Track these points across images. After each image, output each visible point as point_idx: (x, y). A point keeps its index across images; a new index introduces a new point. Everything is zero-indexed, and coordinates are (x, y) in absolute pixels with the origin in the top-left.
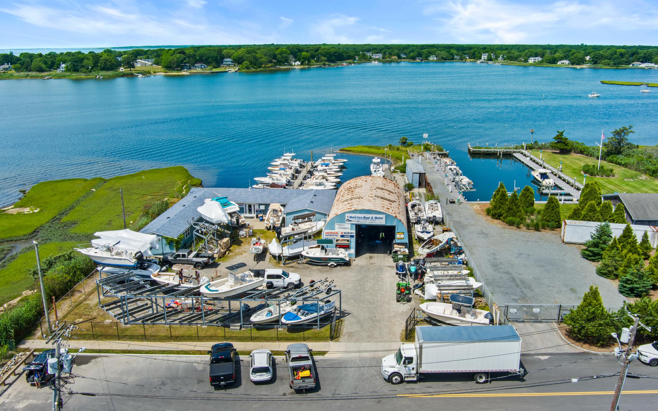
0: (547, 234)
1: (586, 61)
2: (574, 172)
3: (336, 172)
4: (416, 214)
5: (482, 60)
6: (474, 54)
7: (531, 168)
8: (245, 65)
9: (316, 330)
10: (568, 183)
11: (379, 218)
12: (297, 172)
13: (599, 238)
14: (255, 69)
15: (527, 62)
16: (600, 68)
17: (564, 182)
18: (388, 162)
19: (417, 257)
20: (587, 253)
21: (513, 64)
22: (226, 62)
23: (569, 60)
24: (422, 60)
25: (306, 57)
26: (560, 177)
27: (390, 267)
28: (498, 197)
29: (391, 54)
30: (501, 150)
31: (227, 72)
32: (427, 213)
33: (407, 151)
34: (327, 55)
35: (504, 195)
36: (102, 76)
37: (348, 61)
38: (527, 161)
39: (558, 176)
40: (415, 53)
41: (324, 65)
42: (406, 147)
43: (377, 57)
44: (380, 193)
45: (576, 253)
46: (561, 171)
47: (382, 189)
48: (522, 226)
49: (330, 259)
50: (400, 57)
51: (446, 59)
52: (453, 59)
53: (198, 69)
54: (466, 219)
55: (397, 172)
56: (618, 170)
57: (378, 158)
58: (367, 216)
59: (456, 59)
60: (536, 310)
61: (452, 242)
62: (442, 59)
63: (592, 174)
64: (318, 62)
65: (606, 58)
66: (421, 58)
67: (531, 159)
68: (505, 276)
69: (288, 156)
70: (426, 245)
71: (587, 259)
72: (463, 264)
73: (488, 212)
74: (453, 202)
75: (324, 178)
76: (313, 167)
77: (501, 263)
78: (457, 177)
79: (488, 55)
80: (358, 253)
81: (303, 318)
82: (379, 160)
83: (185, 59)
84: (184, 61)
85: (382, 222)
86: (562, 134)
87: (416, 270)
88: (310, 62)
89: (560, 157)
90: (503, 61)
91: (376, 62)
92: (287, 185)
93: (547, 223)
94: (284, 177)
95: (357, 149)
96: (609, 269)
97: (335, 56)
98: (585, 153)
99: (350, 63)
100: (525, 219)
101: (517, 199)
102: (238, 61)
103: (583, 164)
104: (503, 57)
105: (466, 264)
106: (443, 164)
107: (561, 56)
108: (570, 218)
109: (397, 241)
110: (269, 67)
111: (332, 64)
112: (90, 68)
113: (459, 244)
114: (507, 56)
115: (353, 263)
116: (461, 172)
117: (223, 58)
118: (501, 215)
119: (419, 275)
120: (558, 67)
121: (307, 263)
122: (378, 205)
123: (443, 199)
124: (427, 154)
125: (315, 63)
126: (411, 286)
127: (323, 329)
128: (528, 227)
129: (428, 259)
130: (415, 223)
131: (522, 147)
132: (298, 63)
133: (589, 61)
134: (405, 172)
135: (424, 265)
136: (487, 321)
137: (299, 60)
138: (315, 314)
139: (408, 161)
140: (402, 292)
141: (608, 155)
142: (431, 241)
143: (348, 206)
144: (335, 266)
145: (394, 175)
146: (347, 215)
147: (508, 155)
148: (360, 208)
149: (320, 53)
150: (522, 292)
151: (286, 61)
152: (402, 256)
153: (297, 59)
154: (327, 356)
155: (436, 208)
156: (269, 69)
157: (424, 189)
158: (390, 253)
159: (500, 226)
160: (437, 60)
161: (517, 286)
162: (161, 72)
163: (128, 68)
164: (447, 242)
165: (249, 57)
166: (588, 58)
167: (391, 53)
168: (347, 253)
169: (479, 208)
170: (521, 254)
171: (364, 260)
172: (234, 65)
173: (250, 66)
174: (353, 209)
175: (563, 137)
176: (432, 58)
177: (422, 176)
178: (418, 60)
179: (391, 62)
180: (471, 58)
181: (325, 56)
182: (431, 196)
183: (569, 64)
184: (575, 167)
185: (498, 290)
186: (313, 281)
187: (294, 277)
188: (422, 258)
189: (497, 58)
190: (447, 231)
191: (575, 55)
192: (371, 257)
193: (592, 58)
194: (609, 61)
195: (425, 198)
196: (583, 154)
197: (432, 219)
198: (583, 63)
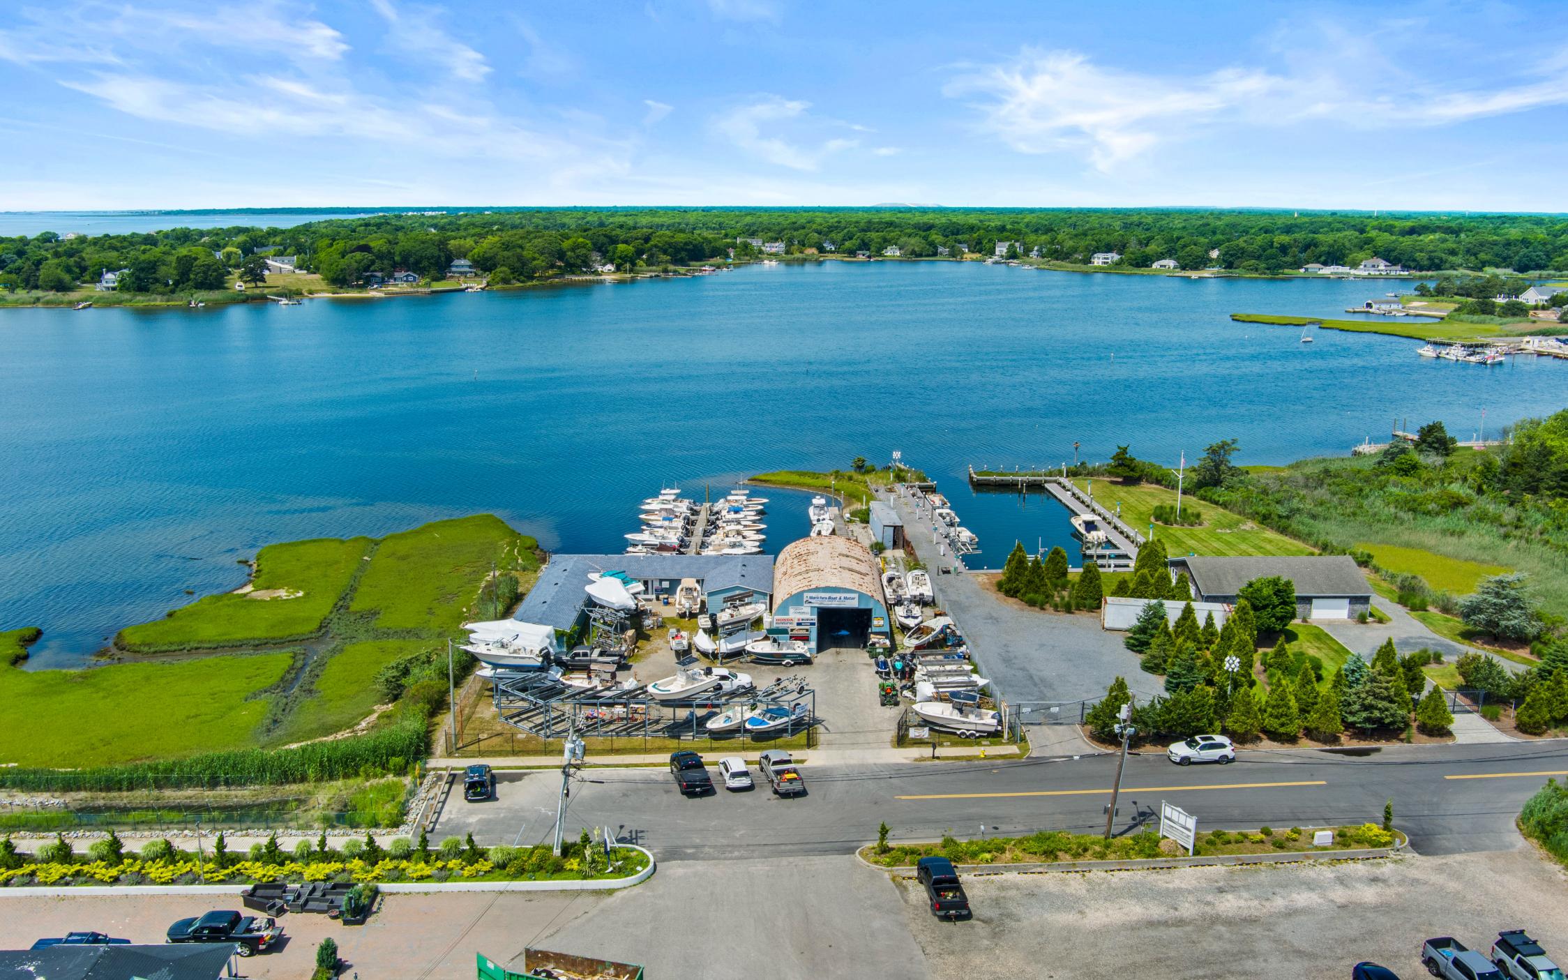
0: (1083, 618)
1: (1211, 260)
2: (1140, 519)
3: (754, 522)
4: (894, 591)
5: (996, 258)
6: (979, 242)
7: (1073, 511)
8: (502, 275)
9: (787, 738)
10: (1127, 537)
11: (849, 598)
12: (689, 522)
13: (1148, 620)
14: (522, 282)
15: (1090, 262)
16: (1239, 278)
17: (1121, 536)
18: (838, 504)
19: (901, 651)
20: (1132, 641)
21: (1060, 267)
22: (457, 266)
23: (1177, 259)
24: (869, 257)
25: (626, 256)
26: (1116, 528)
27: (867, 664)
28: (1014, 564)
29: (803, 244)
30: (1025, 478)
31: (463, 290)
32: (911, 590)
33: (866, 482)
34: (670, 250)
35: (1022, 562)
36: (201, 302)
37: (713, 261)
38: (1066, 497)
39: (1112, 525)
40: (854, 241)
41: (666, 271)
42: (864, 474)
43: (774, 250)
44: (846, 562)
45: (1119, 641)
46: (1119, 517)
47: (847, 556)
48: (1047, 606)
49: (785, 656)
50: (821, 250)
51: (921, 255)
52: (935, 254)
53: (400, 286)
54: (967, 598)
55: (854, 521)
56: (1210, 514)
57: (822, 497)
58: (834, 595)
59: (941, 254)
60: (1054, 710)
61: (948, 631)
62: (911, 254)
63: (1166, 522)
64: (652, 264)
65: (1253, 256)
66: (868, 253)
67: (1074, 494)
68: (1020, 674)
69: (669, 493)
70: (913, 634)
71: (1133, 650)
72: (965, 658)
73: (1000, 586)
74: (948, 572)
75: (739, 533)
76: (712, 513)
77: (1015, 657)
78: (952, 529)
79: (1010, 245)
80: (821, 648)
81: (772, 723)
82: (823, 501)
83: (373, 262)
84: (372, 269)
85: (854, 604)
86: (1124, 451)
87: (903, 667)
88: (634, 264)
89: (1121, 492)
90: (1040, 259)
91: (774, 263)
92: (681, 546)
93: (1082, 601)
94: (672, 532)
95: (779, 478)
96: (1156, 661)
97: (686, 250)
98: (1164, 482)
99: (718, 267)
100: (1053, 596)
101: (1040, 567)
102: (484, 265)
103: (1156, 503)
104: (1040, 251)
105: (969, 659)
106: (928, 506)
107: (1159, 250)
108: (1114, 594)
109: (874, 630)
110: (549, 277)
111: (682, 269)
112: (171, 282)
113: (958, 633)
114: (1049, 250)
115: (816, 661)
116: (957, 520)
117: (449, 259)
118: (1018, 591)
119: (907, 673)
120: (1154, 276)
121: (752, 662)
122: (846, 580)
123: (932, 567)
124: (900, 488)
125: (645, 268)
126: (898, 688)
127: (795, 738)
128: (1056, 608)
129: (919, 652)
130: (895, 605)
131: (1060, 473)
132: (609, 267)
133: (1218, 259)
134: (868, 522)
135: (911, 661)
136: (995, 722)
137: (612, 262)
138: (785, 719)
139: (873, 504)
140: (887, 694)
141: (1200, 488)
142: (919, 629)
143: (805, 583)
144: (792, 665)
145: (852, 527)
146: (805, 595)
147: (1037, 487)
148: (823, 585)
149: (656, 246)
150: (1041, 692)
151: (583, 264)
152: (881, 650)
153: (608, 258)
154: (806, 764)
155: (923, 582)
156: (551, 283)
157: (902, 551)
158: (865, 646)
159: (1016, 607)
160: (901, 256)
161: (1035, 685)
162: (323, 291)
163: (250, 281)
164: (942, 631)
165: (508, 258)
166: (1214, 254)
167: (803, 241)
168: (806, 647)
169: (986, 581)
170: (1042, 645)
171: (828, 656)
172: (476, 275)
173: (511, 277)
174: (813, 586)
175: (1128, 456)
176: (892, 252)
177: (898, 530)
178: (861, 258)
179: (803, 262)
180: (973, 252)
181: (665, 252)
182: (914, 563)
183: (1175, 267)
184: (1143, 509)
185: (1010, 689)
186: (779, 680)
187: (744, 679)
188: (908, 652)
189: (1027, 252)
190: (940, 615)
191: (1188, 249)
192: (838, 653)
193: (1224, 255)
194: (1257, 262)
195: (905, 565)
196: (1161, 485)
197: (918, 599)
198: (1205, 266)
